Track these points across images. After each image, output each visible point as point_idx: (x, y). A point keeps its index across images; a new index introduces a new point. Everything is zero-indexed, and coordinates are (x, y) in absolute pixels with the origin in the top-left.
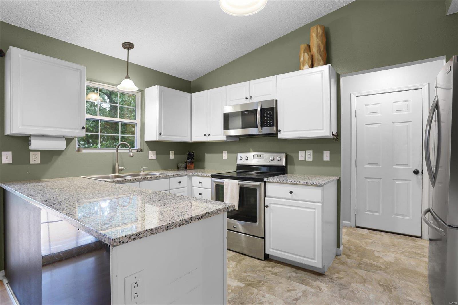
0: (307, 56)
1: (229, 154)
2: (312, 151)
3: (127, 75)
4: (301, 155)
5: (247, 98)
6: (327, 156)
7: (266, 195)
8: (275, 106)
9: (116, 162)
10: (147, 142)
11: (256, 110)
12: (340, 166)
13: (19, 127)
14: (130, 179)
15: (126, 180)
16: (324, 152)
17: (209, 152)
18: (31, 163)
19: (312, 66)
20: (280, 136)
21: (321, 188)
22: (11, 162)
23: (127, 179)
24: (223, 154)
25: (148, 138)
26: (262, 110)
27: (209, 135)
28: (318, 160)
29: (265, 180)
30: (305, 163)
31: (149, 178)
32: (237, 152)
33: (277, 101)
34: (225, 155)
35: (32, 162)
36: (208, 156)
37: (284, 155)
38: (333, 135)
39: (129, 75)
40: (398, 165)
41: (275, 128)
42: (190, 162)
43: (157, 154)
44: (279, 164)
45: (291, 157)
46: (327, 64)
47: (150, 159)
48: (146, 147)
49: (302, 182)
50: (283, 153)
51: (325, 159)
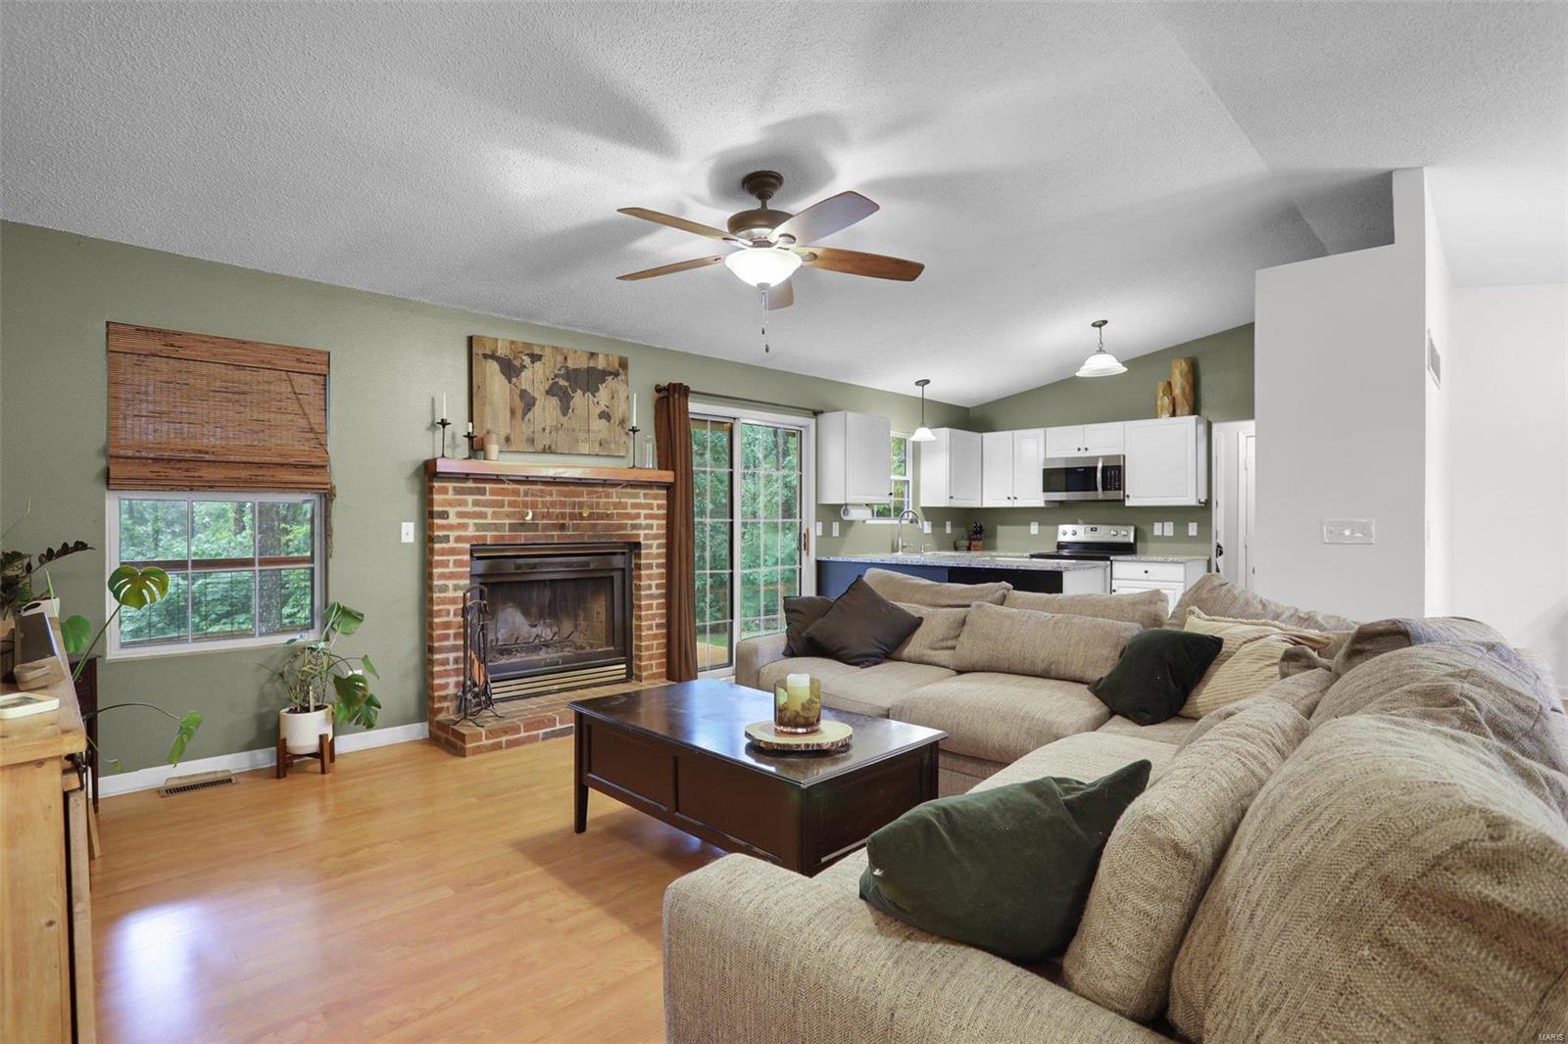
0: (1166, 401)
1: (1041, 527)
2: (1172, 523)
3: (922, 421)
4: (1157, 529)
5: (1079, 449)
6: (1193, 530)
7: (1114, 576)
8: (1122, 464)
9: (898, 536)
10: (924, 509)
11: (1096, 468)
12: (1211, 542)
16: (1190, 524)
17: (1001, 524)
19: (1174, 414)
20: (1128, 503)
21: (1182, 565)
22: (821, 534)
24: (1031, 526)
25: (926, 501)
26: (1104, 469)
27: (1015, 498)
28: (1181, 536)
29: (1112, 558)
30: (1162, 538)
32: (1057, 524)
33: (1124, 457)
34: (1034, 529)
35: (834, 535)
36: (1001, 530)
37: (1132, 528)
38: (1200, 503)
41: (1122, 492)
42: (975, 540)
43: (933, 526)
44: (1126, 540)
45: (1142, 530)
46: (1194, 414)
47: (925, 534)
48: (919, 513)
49: (1160, 559)
50: (1131, 525)
51: (1190, 534)
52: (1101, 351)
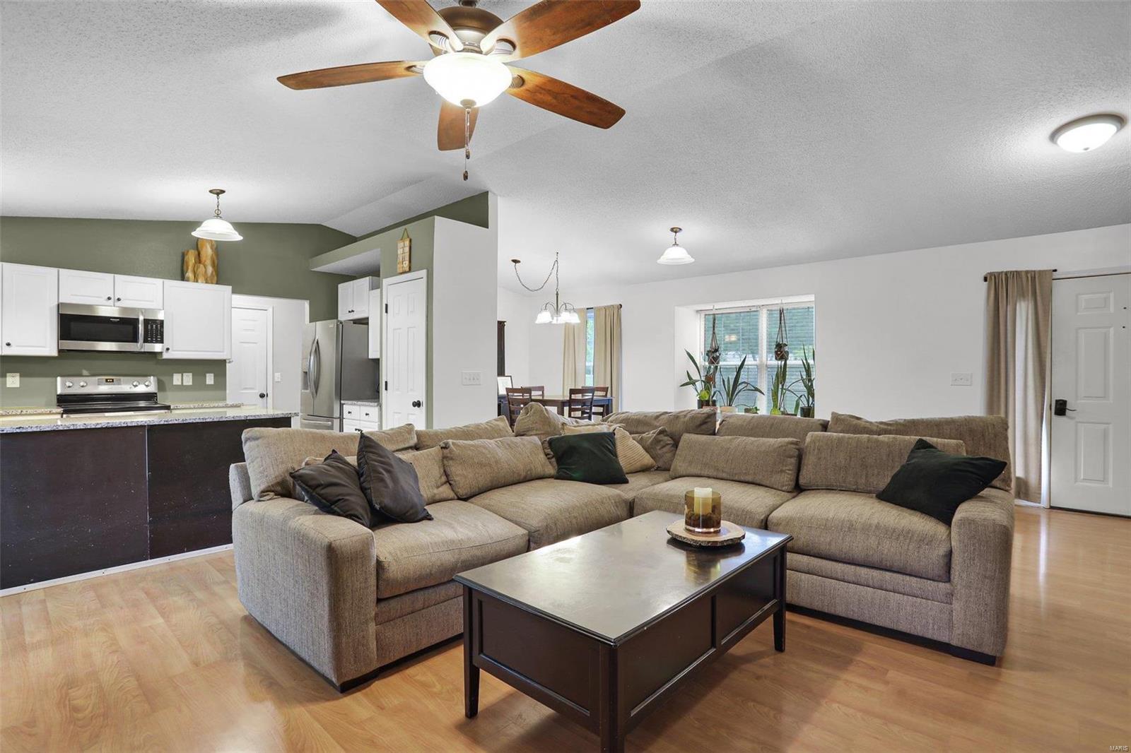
1: (22, 378)
2: (191, 374)
4: (177, 379)
5: (109, 299)
6: (210, 379)
11: (136, 320)
12: (225, 390)
16: (207, 375)
20: (166, 356)
24: (7, 378)
26: (147, 320)
27: (8, 344)
28: (199, 385)
30: (182, 388)
37: (155, 379)
40: (246, 389)
41: (161, 344)
44: (146, 390)
45: (165, 381)
50: (154, 376)
51: (208, 383)
52: (218, 216)
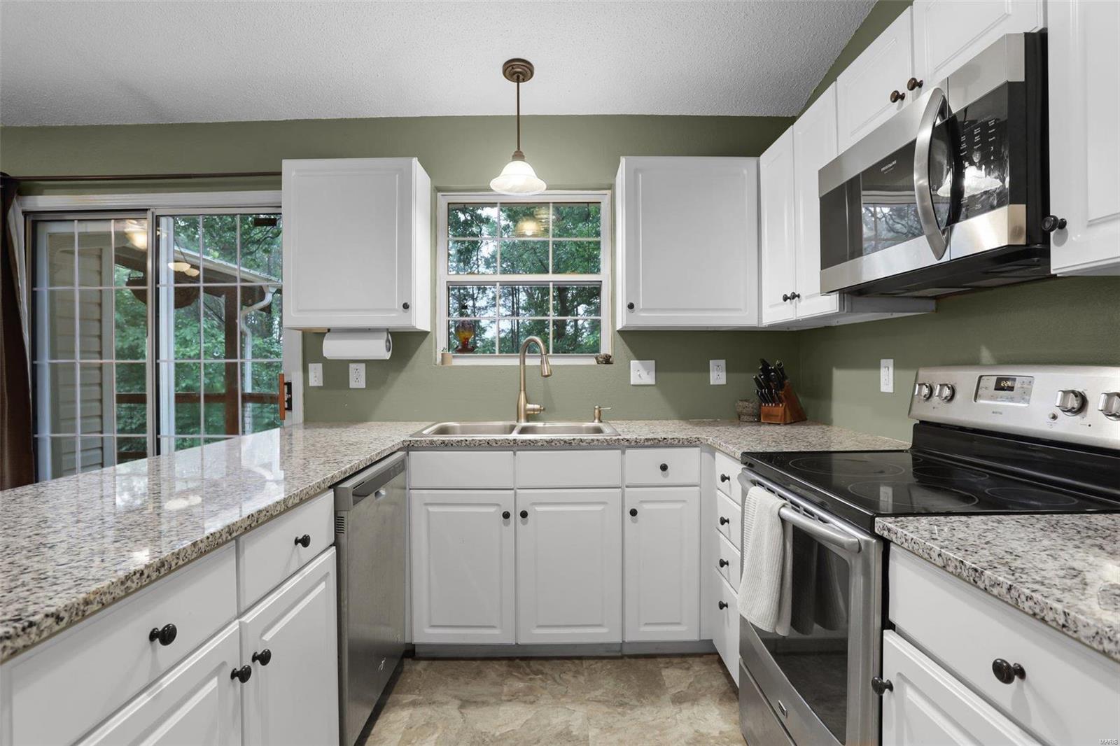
1: (899, 372)
3: (516, 150)
5: (895, 97)
9: (520, 390)
10: (623, 333)
13: (293, 315)
14: (480, 441)
15: (467, 443)
18: (351, 387)
22: (321, 384)
23: (471, 439)
27: (795, 296)
31: (539, 444)
34: (887, 378)
35: (353, 385)
39: (521, 150)
42: (768, 400)
43: (658, 370)
47: (633, 385)
